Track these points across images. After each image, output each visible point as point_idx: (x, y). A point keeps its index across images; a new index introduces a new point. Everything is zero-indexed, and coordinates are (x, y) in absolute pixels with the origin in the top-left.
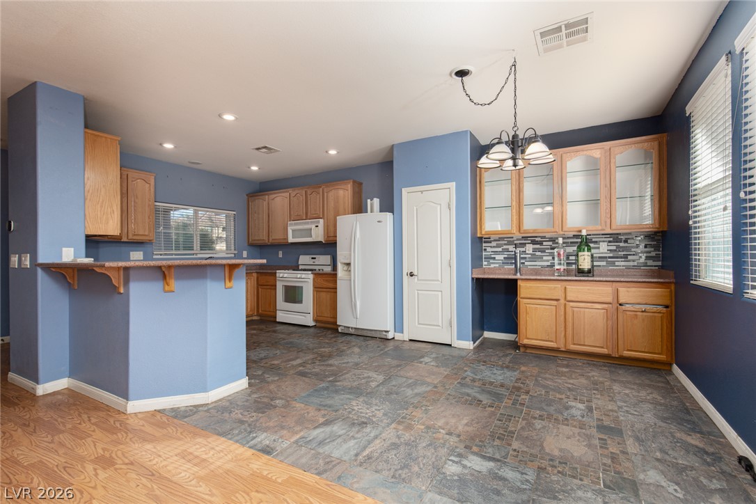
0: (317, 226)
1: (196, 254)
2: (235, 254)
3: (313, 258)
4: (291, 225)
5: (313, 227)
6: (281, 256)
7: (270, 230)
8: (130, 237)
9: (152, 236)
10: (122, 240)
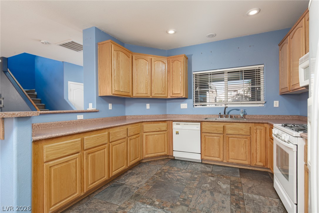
1: (226, 104)
2: (264, 104)
4: (301, 61)
8: (171, 95)
9: (182, 93)
10: (168, 98)
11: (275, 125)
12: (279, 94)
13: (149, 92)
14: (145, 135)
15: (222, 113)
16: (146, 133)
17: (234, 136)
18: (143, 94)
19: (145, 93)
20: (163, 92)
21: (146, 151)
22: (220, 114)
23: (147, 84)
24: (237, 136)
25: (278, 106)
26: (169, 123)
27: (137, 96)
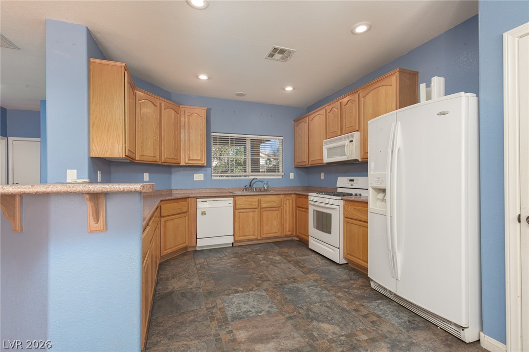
0: (351, 141)
1: (248, 176)
2: (282, 176)
3: (351, 180)
4: (326, 143)
5: (347, 142)
6: (322, 177)
7: (310, 151)
8: (187, 161)
9: (203, 160)
10: (181, 165)
11: (310, 194)
12: (293, 167)
13: (158, 154)
14: (163, 220)
15: (248, 186)
16: (165, 218)
17: (268, 209)
18: (151, 158)
19: (152, 155)
20: (176, 155)
21: (165, 246)
22: (246, 186)
23: (155, 141)
24: (271, 209)
25: (293, 178)
26: (191, 201)
27: (142, 159)
